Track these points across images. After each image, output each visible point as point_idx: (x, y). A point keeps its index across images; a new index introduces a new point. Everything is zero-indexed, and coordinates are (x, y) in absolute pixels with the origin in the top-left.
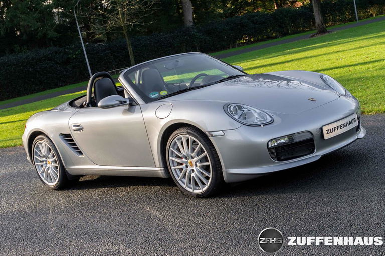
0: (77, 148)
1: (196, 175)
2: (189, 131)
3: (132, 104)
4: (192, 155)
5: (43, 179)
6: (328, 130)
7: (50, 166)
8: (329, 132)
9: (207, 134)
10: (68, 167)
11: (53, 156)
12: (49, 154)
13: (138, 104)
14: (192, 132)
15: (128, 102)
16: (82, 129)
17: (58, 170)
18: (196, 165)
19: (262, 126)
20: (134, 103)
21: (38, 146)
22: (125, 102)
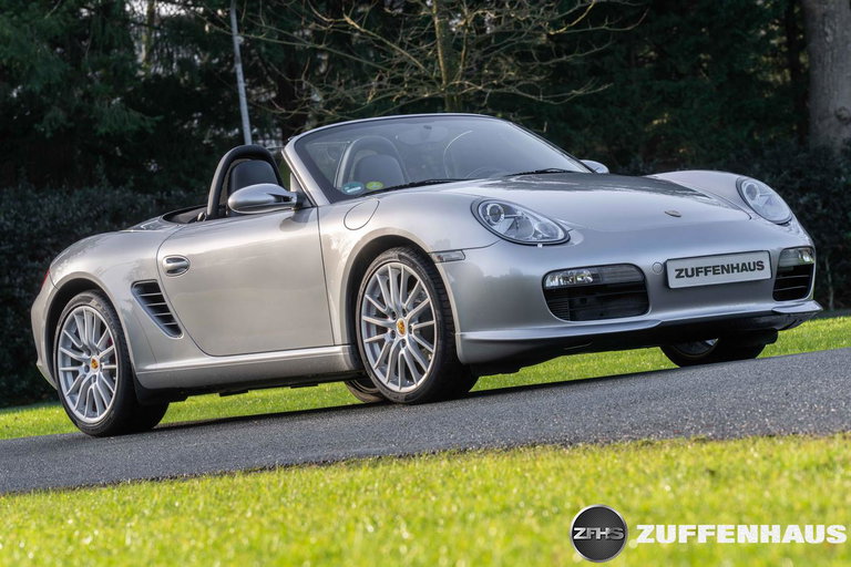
0: (169, 319)
1: (408, 352)
2: (403, 254)
3: (302, 205)
4: (405, 306)
5: (73, 408)
6: (681, 271)
7: (97, 374)
8: (683, 274)
9: (434, 257)
10: (141, 367)
11: (109, 343)
12: (97, 341)
13: (314, 205)
14: (407, 256)
15: (294, 201)
16: (186, 267)
17: (116, 379)
18: (410, 328)
19: (540, 246)
20: (307, 203)
21: (73, 320)
22: (287, 199)
